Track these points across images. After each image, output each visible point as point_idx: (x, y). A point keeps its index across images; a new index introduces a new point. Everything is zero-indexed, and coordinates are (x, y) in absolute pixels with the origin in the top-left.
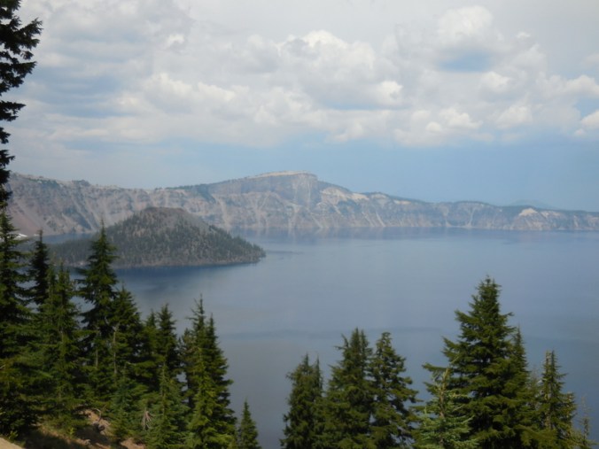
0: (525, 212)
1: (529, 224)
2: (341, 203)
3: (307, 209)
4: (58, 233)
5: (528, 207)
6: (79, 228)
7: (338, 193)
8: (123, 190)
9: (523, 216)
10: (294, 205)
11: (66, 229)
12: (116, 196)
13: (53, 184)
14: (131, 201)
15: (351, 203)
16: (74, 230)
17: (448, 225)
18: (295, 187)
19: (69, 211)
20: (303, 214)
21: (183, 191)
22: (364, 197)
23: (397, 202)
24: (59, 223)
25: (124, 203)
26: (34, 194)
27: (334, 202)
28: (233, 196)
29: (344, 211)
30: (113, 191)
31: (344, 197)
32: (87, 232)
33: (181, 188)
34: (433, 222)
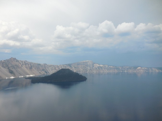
0: (138, 68)
1: (140, 71)
2: (98, 67)
3: (91, 68)
4: (41, 74)
5: (139, 67)
6: (45, 73)
7: (97, 65)
8: (53, 65)
9: (138, 69)
10: (88, 68)
11: (43, 74)
12: (52, 67)
13: (40, 64)
14: (55, 68)
15: (100, 67)
16: (44, 74)
17: (121, 71)
18: (88, 64)
19: (43, 70)
20: (90, 69)
21: (66, 65)
22: (103, 65)
23: (110, 66)
24: (41, 72)
25: (54, 68)
26: (36, 66)
27: (97, 67)
28: (76, 66)
29: (99, 69)
30: (51, 66)
31: (99, 66)
32: (47, 74)
33: (65, 65)
34: (118, 71)
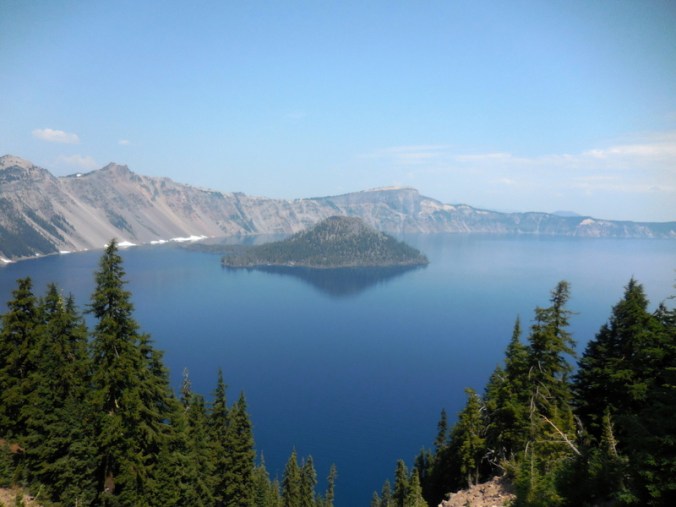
0: (585, 222)
1: (589, 232)
2: (436, 213)
3: (411, 217)
4: (228, 235)
5: (587, 218)
6: (243, 230)
7: (433, 204)
8: (270, 200)
9: (583, 226)
10: (401, 214)
11: (234, 232)
12: (266, 205)
13: (219, 195)
14: (277, 208)
15: (443, 212)
16: (239, 232)
17: (520, 232)
18: (401, 199)
19: (234, 217)
20: (408, 221)
21: (315, 202)
22: (452, 208)
23: (478, 212)
24: (228, 227)
25: (272, 211)
26: (206, 203)
27: (430, 212)
28: (352, 206)
29: (439, 219)
30: (263, 201)
31: (438, 208)
32: (249, 234)
33: (312, 199)
34: (507, 229)
